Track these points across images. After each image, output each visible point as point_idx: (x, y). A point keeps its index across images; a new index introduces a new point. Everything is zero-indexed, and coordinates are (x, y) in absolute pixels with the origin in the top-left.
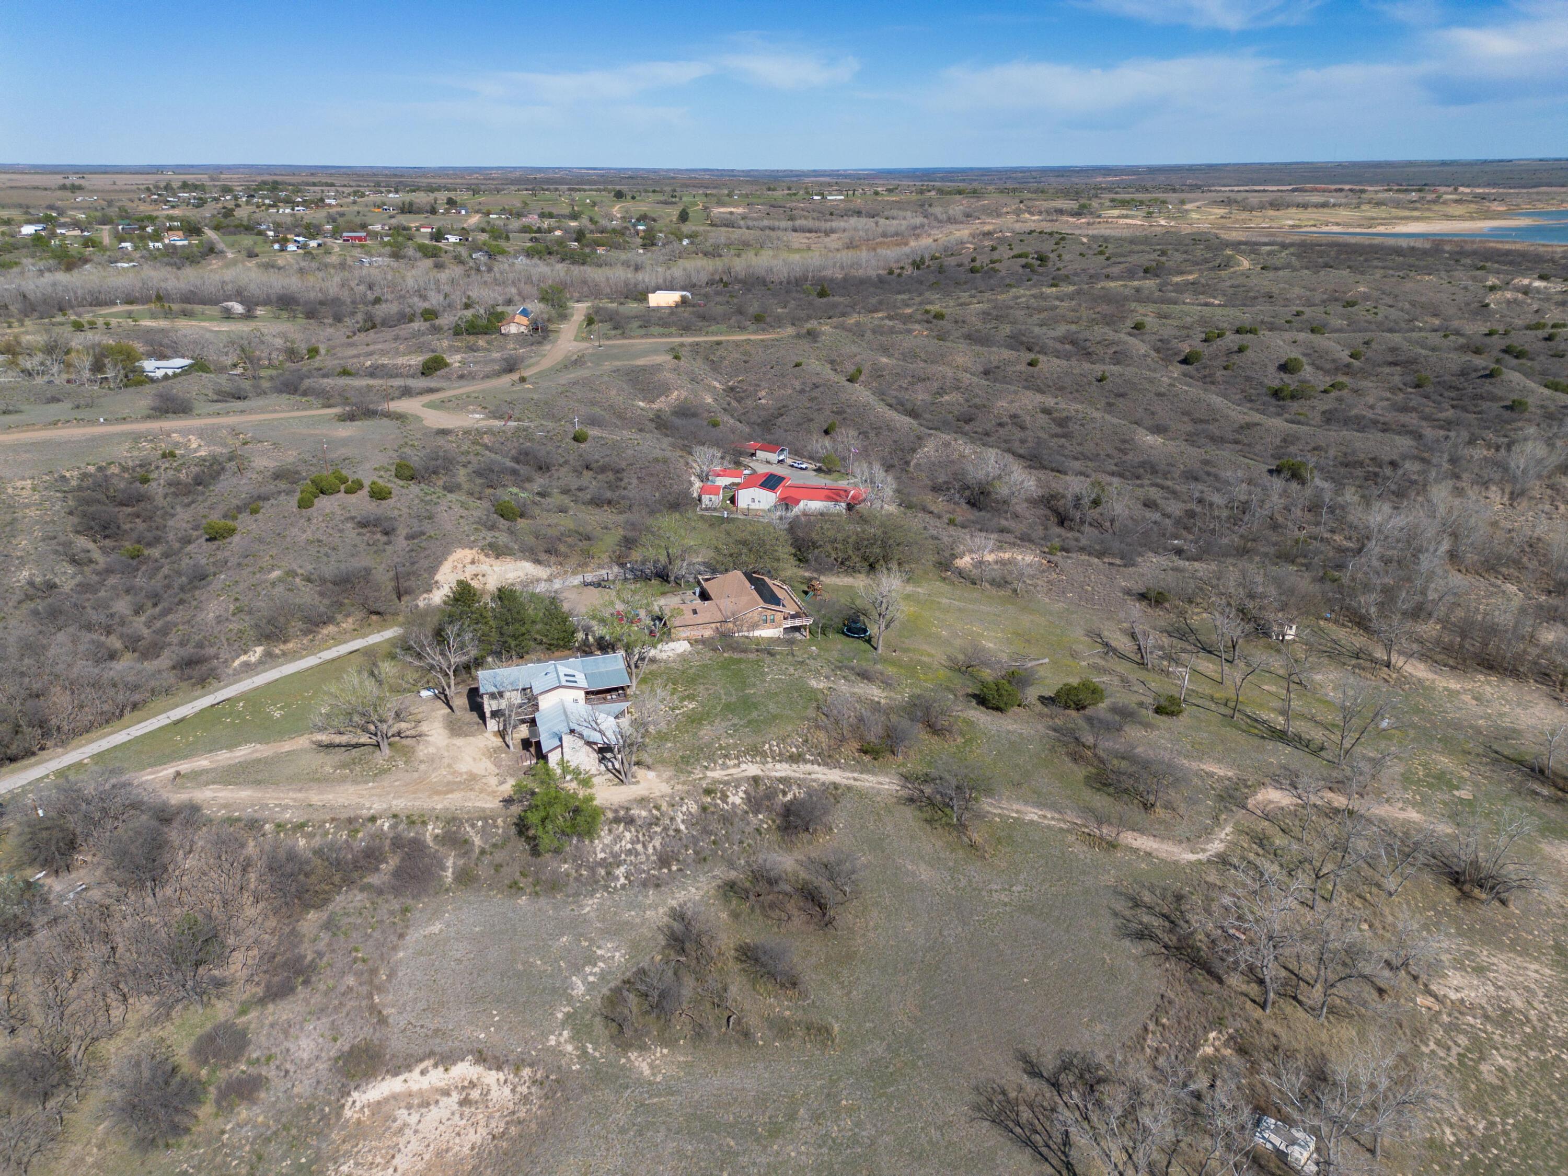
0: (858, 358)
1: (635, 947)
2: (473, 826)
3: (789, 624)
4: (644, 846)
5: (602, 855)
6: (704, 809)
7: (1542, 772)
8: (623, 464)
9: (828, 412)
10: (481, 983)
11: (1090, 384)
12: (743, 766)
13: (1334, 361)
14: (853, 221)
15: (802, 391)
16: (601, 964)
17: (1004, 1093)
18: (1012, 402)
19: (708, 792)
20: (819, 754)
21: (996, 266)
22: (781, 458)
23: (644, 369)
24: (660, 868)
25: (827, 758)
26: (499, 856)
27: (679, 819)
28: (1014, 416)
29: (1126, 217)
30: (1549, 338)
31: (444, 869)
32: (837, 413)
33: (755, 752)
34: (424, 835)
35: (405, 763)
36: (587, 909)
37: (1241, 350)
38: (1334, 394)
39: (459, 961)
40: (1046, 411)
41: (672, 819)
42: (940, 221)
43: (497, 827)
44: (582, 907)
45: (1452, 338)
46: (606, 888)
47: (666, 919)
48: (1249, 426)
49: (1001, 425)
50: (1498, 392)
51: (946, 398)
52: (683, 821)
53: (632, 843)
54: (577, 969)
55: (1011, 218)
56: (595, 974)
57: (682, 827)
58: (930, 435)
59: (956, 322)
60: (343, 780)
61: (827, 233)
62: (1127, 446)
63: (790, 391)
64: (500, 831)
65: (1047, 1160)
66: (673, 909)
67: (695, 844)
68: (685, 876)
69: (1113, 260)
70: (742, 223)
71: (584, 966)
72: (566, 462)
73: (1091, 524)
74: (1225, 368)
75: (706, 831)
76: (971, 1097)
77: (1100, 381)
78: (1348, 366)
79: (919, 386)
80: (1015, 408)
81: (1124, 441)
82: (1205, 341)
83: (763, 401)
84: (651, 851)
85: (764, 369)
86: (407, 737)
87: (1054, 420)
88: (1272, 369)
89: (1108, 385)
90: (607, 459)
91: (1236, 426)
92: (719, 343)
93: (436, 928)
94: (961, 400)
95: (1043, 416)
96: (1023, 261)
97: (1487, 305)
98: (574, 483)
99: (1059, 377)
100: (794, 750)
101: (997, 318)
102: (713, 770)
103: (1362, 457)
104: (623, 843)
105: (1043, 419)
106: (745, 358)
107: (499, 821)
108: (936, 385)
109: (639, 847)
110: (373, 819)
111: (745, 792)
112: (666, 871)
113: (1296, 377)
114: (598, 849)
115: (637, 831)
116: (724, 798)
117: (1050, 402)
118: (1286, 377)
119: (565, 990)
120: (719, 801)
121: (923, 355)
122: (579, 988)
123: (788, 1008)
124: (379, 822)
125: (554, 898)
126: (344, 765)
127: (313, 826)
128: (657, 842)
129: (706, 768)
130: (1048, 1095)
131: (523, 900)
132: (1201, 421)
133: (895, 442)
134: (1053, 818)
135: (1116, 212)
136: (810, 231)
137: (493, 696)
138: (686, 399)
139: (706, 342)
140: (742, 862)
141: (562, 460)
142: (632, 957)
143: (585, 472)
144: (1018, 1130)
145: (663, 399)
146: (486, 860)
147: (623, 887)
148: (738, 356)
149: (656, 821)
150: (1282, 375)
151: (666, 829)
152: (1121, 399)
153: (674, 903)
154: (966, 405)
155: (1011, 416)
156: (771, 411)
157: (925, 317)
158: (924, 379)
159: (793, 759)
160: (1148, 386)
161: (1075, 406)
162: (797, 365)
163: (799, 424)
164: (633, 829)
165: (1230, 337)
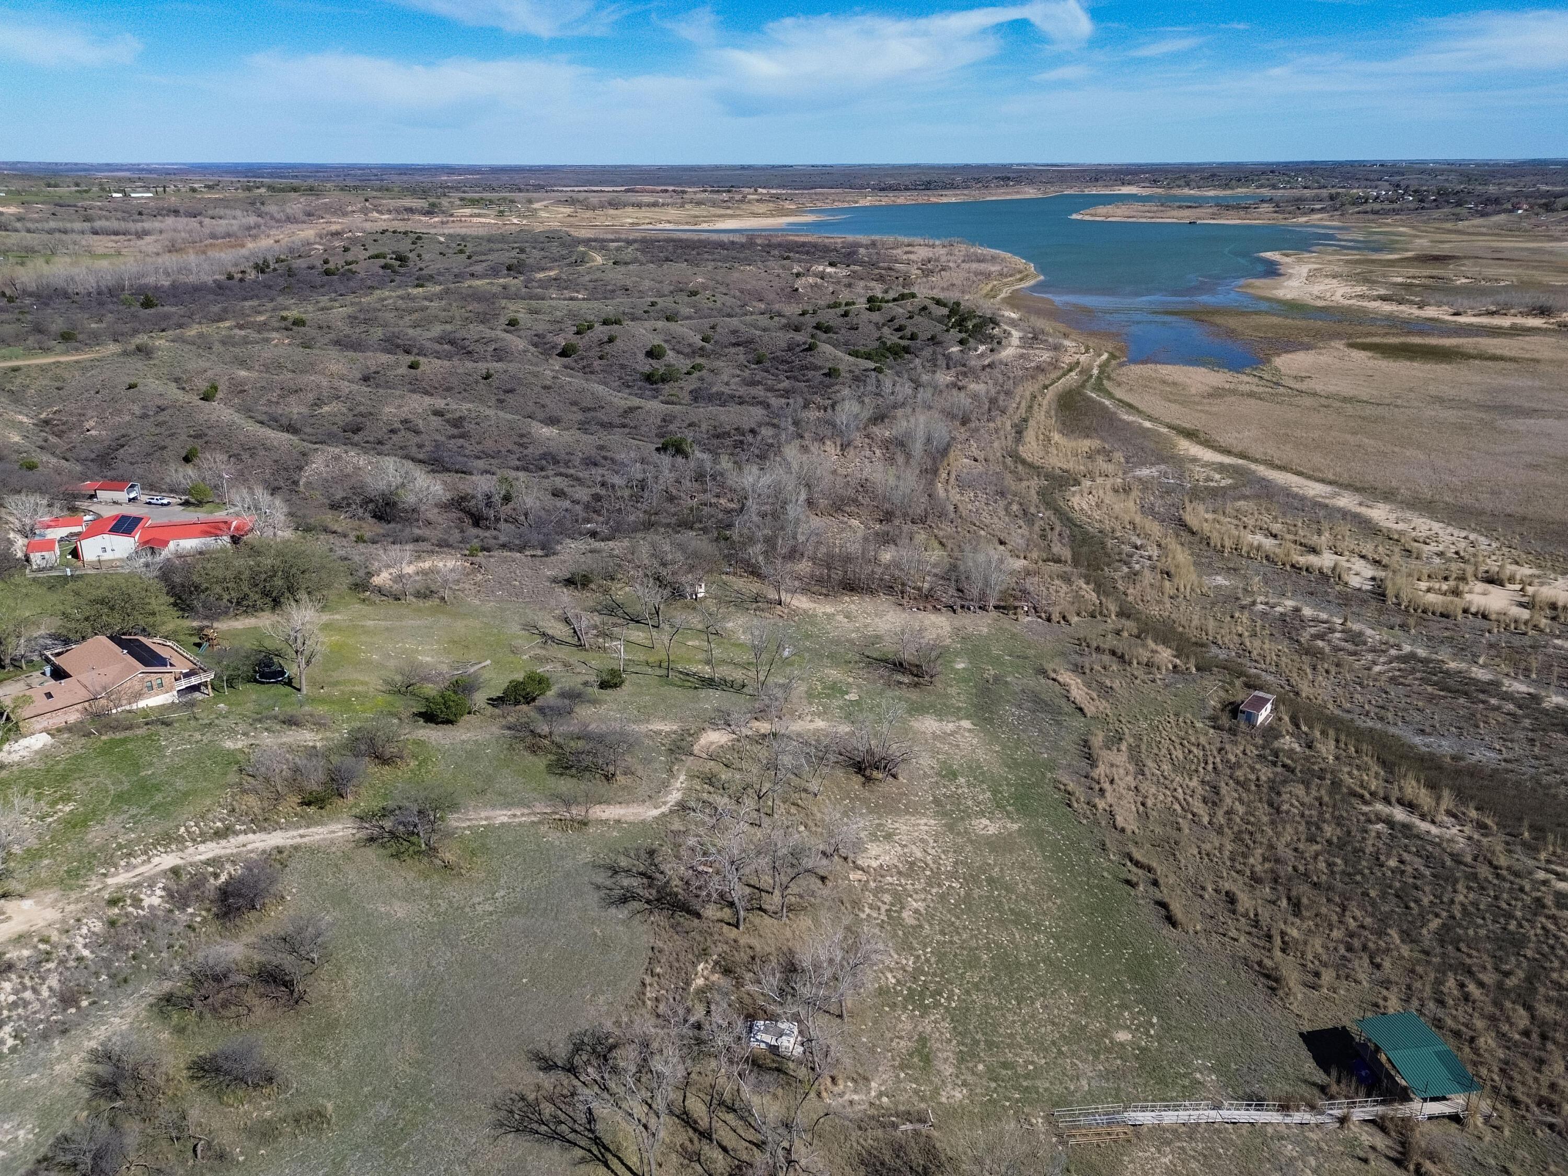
0: (209, 374)
1: (46, 1115)
3: (184, 684)
4: (35, 990)
6: (112, 923)
7: (901, 664)
9: (184, 437)
11: (477, 382)
12: (156, 860)
13: (690, 345)
14: (170, 221)
15: (144, 416)
17: (523, 1099)
18: (400, 406)
19: (113, 902)
20: (253, 821)
21: (352, 267)
22: (132, 495)
24: (65, 1010)
25: (262, 823)
27: (79, 945)
28: (405, 422)
29: (479, 216)
30: (845, 315)
32: (195, 437)
33: (168, 840)
37: (611, 340)
38: (696, 374)
40: (438, 413)
41: (69, 948)
42: (278, 221)
45: (776, 319)
47: (85, 1066)
48: (631, 410)
49: (392, 431)
50: (819, 363)
51: (326, 409)
52: (85, 946)
55: (359, 217)
57: (86, 953)
58: (316, 450)
59: (320, 328)
61: (141, 235)
62: (525, 440)
63: (127, 418)
65: (575, 1144)
66: (93, 1052)
67: (108, 967)
68: (103, 1008)
69: (474, 258)
70: (18, 225)
73: (506, 521)
74: (601, 358)
75: (120, 948)
76: (491, 1117)
77: (486, 378)
78: (702, 349)
79: (292, 399)
80: (405, 413)
81: (522, 436)
82: (578, 333)
83: (93, 432)
84: (45, 993)
85: (86, 395)
87: (448, 421)
88: (641, 356)
89: (495, 382)
91: (621, 411)
92: (16, 369)
94: (344, 410)
95: (434, 418)
96: (382, 262)
97: (797, 290)
99: (444, 379)
100: (219, 824)
101: (366, 321)
102: (116, 875)
103: (728, 428)
105: (435, 421)
106: (56, 384)
108: (311, 396)
109: (28, 995)
111: (164, 889)
112: (73, 1010)
113: (662, 362)
115: (21, 977)
116: (137, 902)
117: (440, 403)
118: (654, 362)
120: (130, 909)
121: (290, 366)
123: (268, 1108)
128: (53, 981)
129: (105, 875)
130: (565, 1083)
132: (589, 409)
133: (276, 461)
134: (523, 815)
135: (468, 211)
136: (116, 233)
140: (177, 968)
142: (43, 1129)
144: (543, 1128)
147: (13, 1050)
148: (46, 382)
149: (47, 956)
150: (651, 361)
151: (62, 962)
152: (510, 395)
153: (93, 1044)
154: (350, 414)
155: (402, 422)
156: (106, 443)
157: (283, 324)
158: (296, 391)
159: (219, 835)
160: (533, 380)
161: (466, 406)
162: (131, 387)
163: (148, 455)
164: (13, 976)
165: (599, 328)
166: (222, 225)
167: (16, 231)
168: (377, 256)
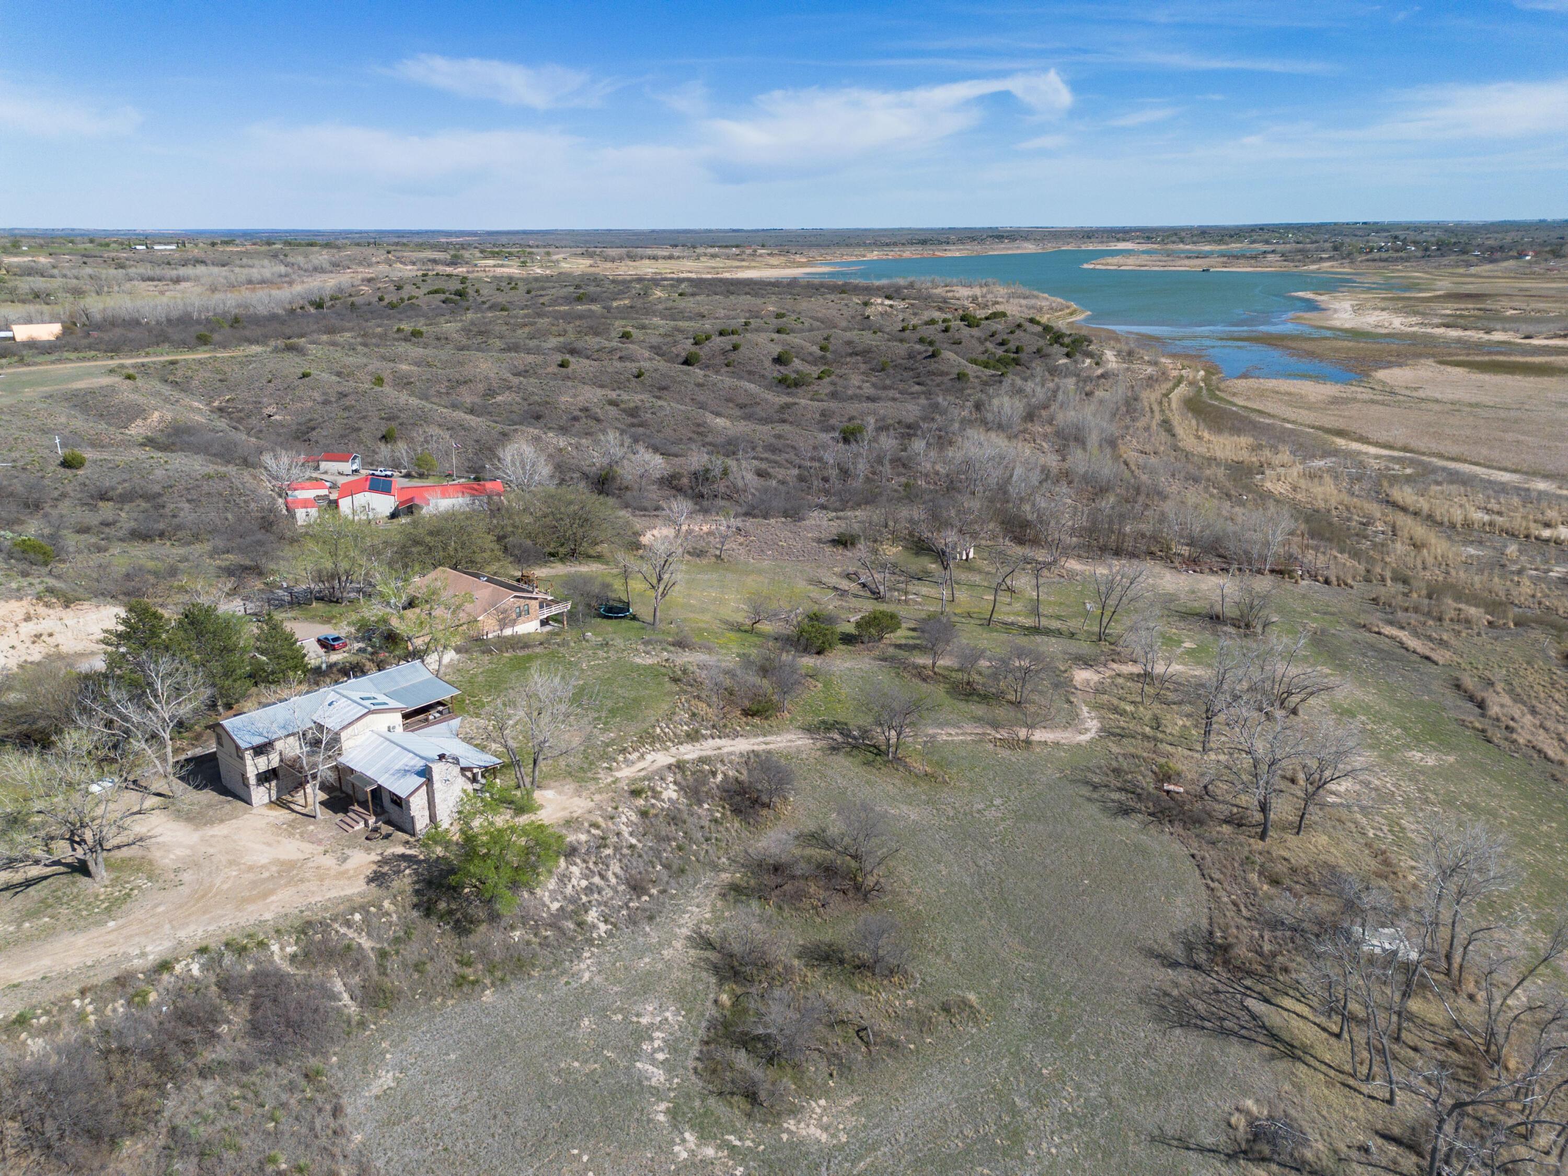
0: (370, 367)
1: (682, 997)
2: (348, 924)
3: (546, 613)
4: (602, 877)
5: (555, 906)
6: (644, 814)
7: (1218, 617)
8: (157, 488)
9: (376, 420)
10: (520, 1123)
11: (628, 380)
12: (649, 757)
13: (811, 354)
15: (326, 402)
16: (657, 1034)
17: (1166, 994)
18: (575, 396)
19: (636, 793)
20: (714, 727)
21: (413, 301)
22: (355, 467)
23: (92, 392)
24: (639, 897)
25: (721, 730)
26: (413, 951)
27: (625, 831)
28: (585, 409)
29: (502, 266)
30: (946, 330)
31: (335, 997)
32: (389, 419)
33: (649, 739)
34: (272, 962)
35: (150, 878)
36: (587, 976)
37: (735, 348)
38: (827, 380)
39: (462, 1109)
40: (612, 403)
41: (618, 834)
42: (306, 271)
43: (388, 914)
44: (576, 975)
45: (879, 334)
46: (590, 942)
47: (692, 952)
48: (787, 406)
49: (576, 419)
50: (944, 368)
51: (499, 398)
52: (631, 834)
53: (586, 877)
54: (634, 1053)
55: (384, 268)
56: (660, 1049)
57: (634, 841)
58: (515, 431)
59: (438, 339)
60: (49, 933)
61: (177, 280)
62: (702, 429)
63: (310, 404)
64: (394, 916)
65: (1255, 1041)
66: (689, 938)
67: (660, 858)
68: (673, 897)
69: (533, 293)
70: (56, 271)
71: (638, 1046)
72: (64, 495)
73: (722, 498)
74: (727, 365)
75: (660, 839)
76: (1143, 1012)
77: (638, 376)
78: (823, 357)
79: (463, 389)
80: (581, 401)
81: (699, 425)
82: (696, 344)
83: (277, 417)
84: (613, 881)
85: (257, 385)
86: (119, 847)
87: (624, 411)
88: (768, 363)
89: (646, 379)
90: (126, 485)
91: (776, 407)
92: (173, 363)
93: (386, 1079)
94: (520, 399)
95: (611, 408)
96: (443, 296)
97: (868, 317)
98: (92, 519)
99: (595, 376)
100: (685, 728)
101: (481, 333)
102: (619, 769)
103: (890, 421)
104: (574, 881)
105: (612, 411)
106: (219, 377)
107: (386, 904)
108: (481, 387)
110: (165, 966)
111: (675, 783)
112: (647, 898)
113: (790, 368)
114: (547, 899)
115: (584, 861)
116: (656, 795)
117: (613, 395)
118: (782, 368)
119: (640, 1083)
120: (653, 801)
121: (439, 365)
122: (658, 1076)
123: (906, 997)
124: (178, 968)
125: (530, 977)
126: (32, 914)
127: (47, 1012)
128: (615, 867)
129: (610, 769)
130: (1200, 979)
131: (488, 996)
132: (745, 406)
133: (477, 441)
134: (957, 734)
135: (491, 262)
136: (151, 279)
137: (260, 750)
138: (174, 419)
139: (154, 363)
140: (724, 860)
141: (56, 494)
142: (689, 1011)
143: (101, 504)
144: (1207, 1024)
145: (139, 422)
146: (394, 964)
147: (610, 934)
148: (208, 375)
149: (602, 842)
150: (778, 367)
151: (616, 849)
152: (666, 392)
153: (685, 931)
154: (525, 403)
155: (581, 410)
156: (294, 427)
157: (401, 335)
158: (465, 382)
159: (693, 737)
160: (685, 378)
161: (638, 398)
162: (305, 375)
163: (342, 436)
164: (578, 861)
165: (718, 340)
166: (255, 273)
167: (52, 276)
168: (436, 292)
